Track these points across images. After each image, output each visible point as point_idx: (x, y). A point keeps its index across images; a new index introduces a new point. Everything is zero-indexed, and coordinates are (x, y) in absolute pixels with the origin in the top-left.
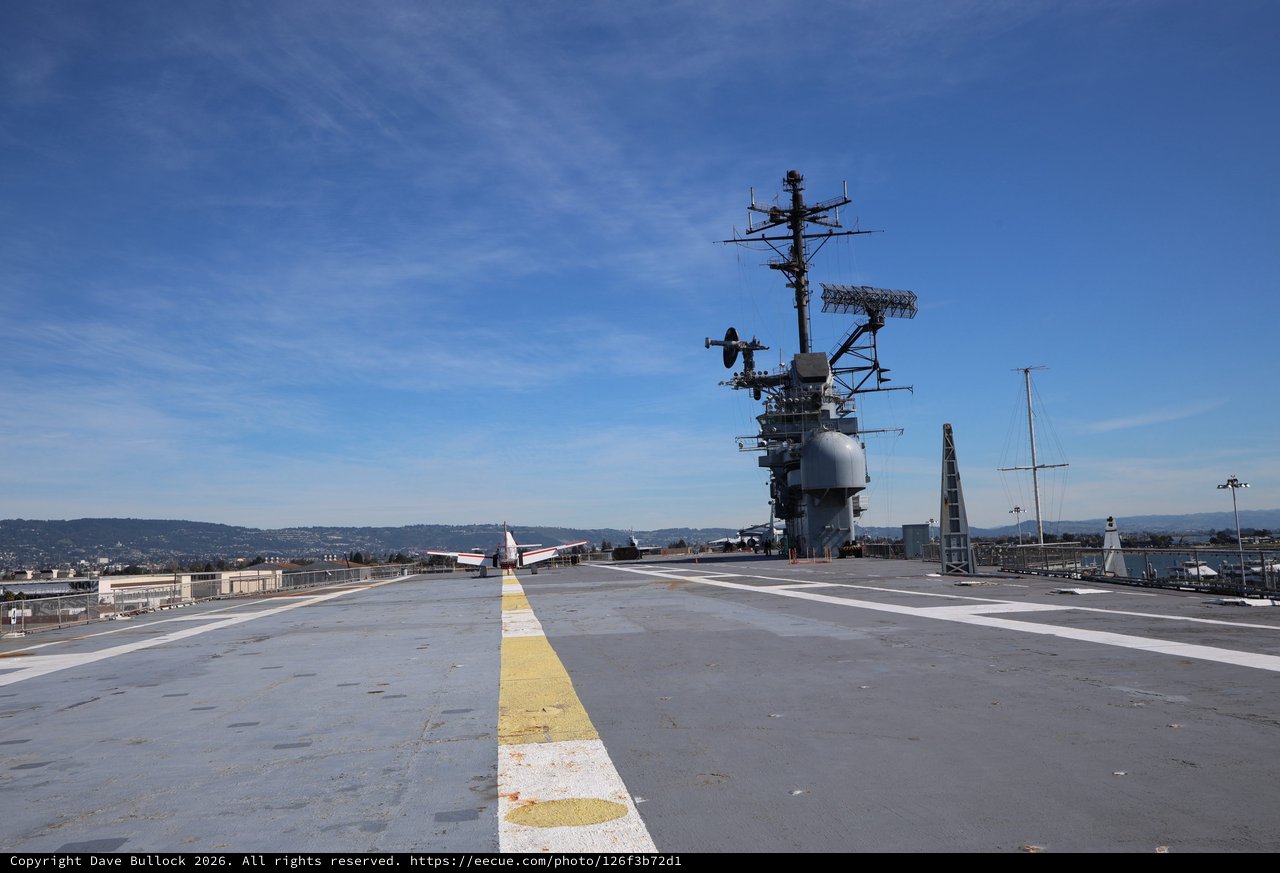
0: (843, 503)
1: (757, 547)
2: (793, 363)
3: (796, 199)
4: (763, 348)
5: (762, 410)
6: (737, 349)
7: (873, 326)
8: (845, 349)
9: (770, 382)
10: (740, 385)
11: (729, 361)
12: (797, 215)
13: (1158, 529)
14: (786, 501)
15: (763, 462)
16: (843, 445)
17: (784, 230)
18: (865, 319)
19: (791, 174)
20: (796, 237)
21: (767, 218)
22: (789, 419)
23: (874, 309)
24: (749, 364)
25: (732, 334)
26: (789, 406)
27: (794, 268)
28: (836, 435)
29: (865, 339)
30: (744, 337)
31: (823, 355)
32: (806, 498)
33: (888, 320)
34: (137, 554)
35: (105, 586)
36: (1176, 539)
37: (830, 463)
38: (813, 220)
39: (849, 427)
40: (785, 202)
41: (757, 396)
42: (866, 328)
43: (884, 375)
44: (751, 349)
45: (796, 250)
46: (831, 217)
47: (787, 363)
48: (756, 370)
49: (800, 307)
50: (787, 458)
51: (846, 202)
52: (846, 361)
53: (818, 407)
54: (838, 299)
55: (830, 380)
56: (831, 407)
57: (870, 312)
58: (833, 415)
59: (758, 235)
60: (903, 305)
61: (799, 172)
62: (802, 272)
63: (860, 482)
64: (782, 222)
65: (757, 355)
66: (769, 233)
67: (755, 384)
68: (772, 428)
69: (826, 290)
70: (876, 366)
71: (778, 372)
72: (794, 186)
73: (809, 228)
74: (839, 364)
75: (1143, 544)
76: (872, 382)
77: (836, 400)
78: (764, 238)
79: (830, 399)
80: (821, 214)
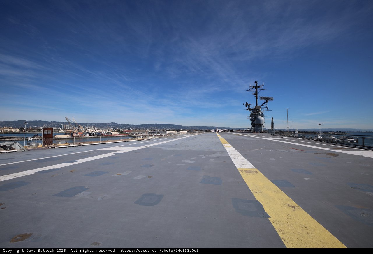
0: (261, 126)
1: (249, 131)
2: (255, 107)
3: (256, 85)
4: (251, 105)
5: (250, 113)
6: (247, 105)
7: (267, 102)
8: (263, 105)
9: (252, 109)
10: (248, 110)
11: (246, 106)
12: (256, 87)
13: (315, 131)
14: (253, 125)
15: (250, 120)
16: (261, 118)
17: (255, 89)
18: (266, 101)
19: (256, 82)
20: (256, 90)
21: (252, 87)
22: (254, 114)
23: (267, 100)
24: (249, 107)
25: (247, 103)
26: (254, 113)
27: (256, 94)
28: (260, 117)
29: (265, 104)
30: (248, 103)
31: (259, 106)
32: (256, 125)
33: (269, 101)
34: (170, 128)
35: (167, 132)
36: (317, 132)
37: (259, 120)
39: (262, 116)
40: (255, 85)
41: (250, 111)
42: (266, 102)
43: (268, 109)
44: (249, 105)
45: (256, 92)
46: (261, 87)
47: (254, 107)
49: (256, 99)
50: (254, 120)
51: (263, 85)
52: (263, 107)
53: (258, 113)
54: (262, 98)
55: (260, 109)
56: (260, 113)
58: (260, 114)
59: (251, 90)
60: (271, 99)
61: (257, 81)
62: (257, 95)
63: (263, 123)
66: (252, 89)
67: (250, 110)
68: (252, 115)
69: (260, 97)
70: (267, 107)
71: (253, 108)
73: (258, 89)
74: (262, 107)
75: (312, 133)
76: (266, 109)
77: (261, 112)
79: (260, 112)
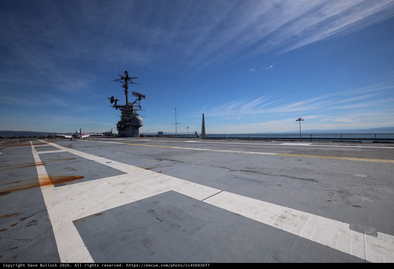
0: (138, 128)
2: (125, 104)
3: (127, 75)
4: (118, 101)
6: (114, 100)
7: (140, 99)
8: (135, 103)
9: (120, 107)
10: (114, 107)
11: (112, 102)
12: (127, 78)
16: (140, 118)
18: (138, 98)
19: (126, 71)
20: (126, 82)
21: (121, 78)
23: (140, 97)
24: (116, 103)
25: (113, 97)
27: (126, 87)
29: (138, 101)
30: (115, 98)
31: (130, 103)
33: (142, 99)
38: (129, 80)
40: (125, 76)
41: (117, 109)
42: (138, 100)
43: (141, 108)
44: (116, 101)
45: (126, 84)
46: (133, 80)
48: (117, 104)
51: (136, 78)
52: (135, 105)
53: (132, 112)
54: (134, 94)
55: (134, 107)
56: (134, 112)
59: (119, 81)
64: (123, 79)
65: (117, 102)
66: (121, 81)
67: (117, 107)
70: (140, 106)
71: (122, 105)
72: (126, 73)
73: (129, 81)
76: (139, 109)
78: (120, 81)
80: (130, 79)
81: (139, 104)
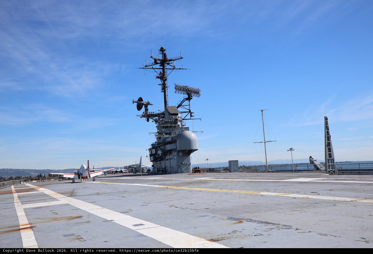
0: (188, 155)
2: (162, 110)
3: (163, 57)
4: (151, 104)
6: (143, 104)
7: (189, 99)
8: (179, 106)
9: (154, 116)
11: (139, 108)
12: (164, 62)
16: (192, 135)
18: (187, 96)
19: (162, 48)
20: (163, 69)
21: (153, 62)
23: (190, 93)
24: (146, 110)
25: (141, 99)
27: (162, 77)
28: (190, 132)
29: (186, 102)
30: (145, 101)
33: (194, 97)
38: (168, 64)
40: (160, 57)
42: (187, 99)
43: (192, 114)
45: (163, 73)
46: (174, 63)
47: (159, 109)
49: (164, 91)
53: (176, 123)
54: (179, 89)
57: (188, 94)
59: (151, 67)
60: (197, 93)
61: (164, 48)
62: (166, 80)
64: (158, 63)
65: (149, 107)
67: (148, 116)
70: (190, 111)
71: (158, 112)
73: (167, 67)
78: (153, 68)
80: (171, 62)
81: (187, 107)
